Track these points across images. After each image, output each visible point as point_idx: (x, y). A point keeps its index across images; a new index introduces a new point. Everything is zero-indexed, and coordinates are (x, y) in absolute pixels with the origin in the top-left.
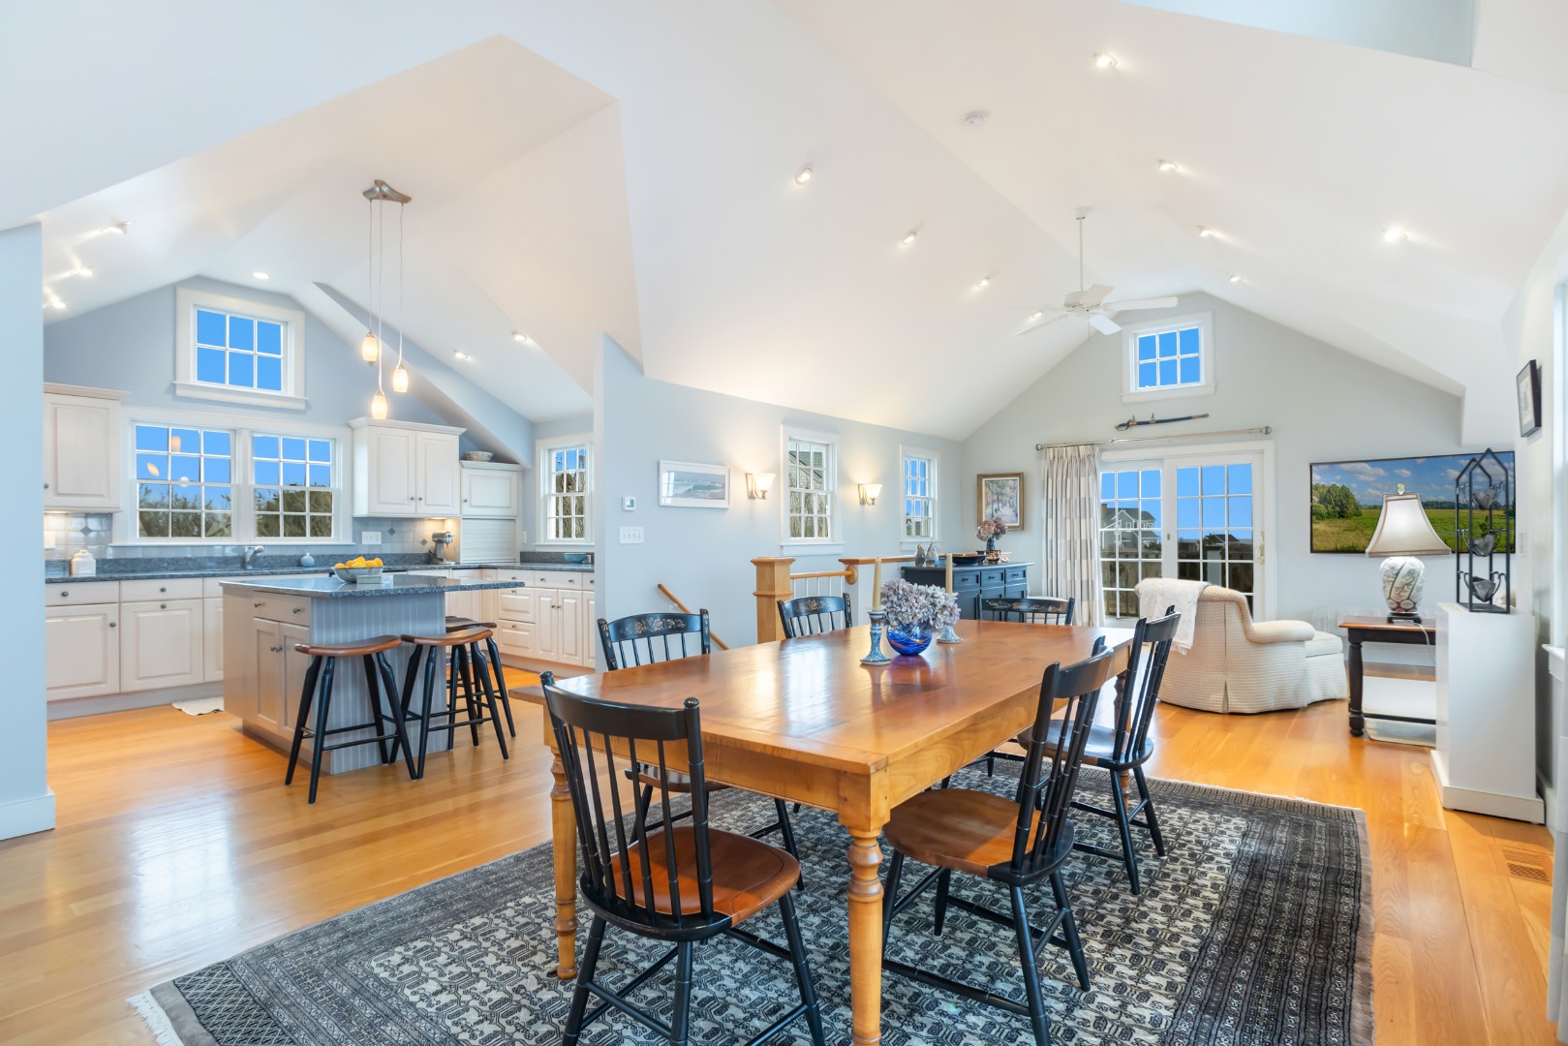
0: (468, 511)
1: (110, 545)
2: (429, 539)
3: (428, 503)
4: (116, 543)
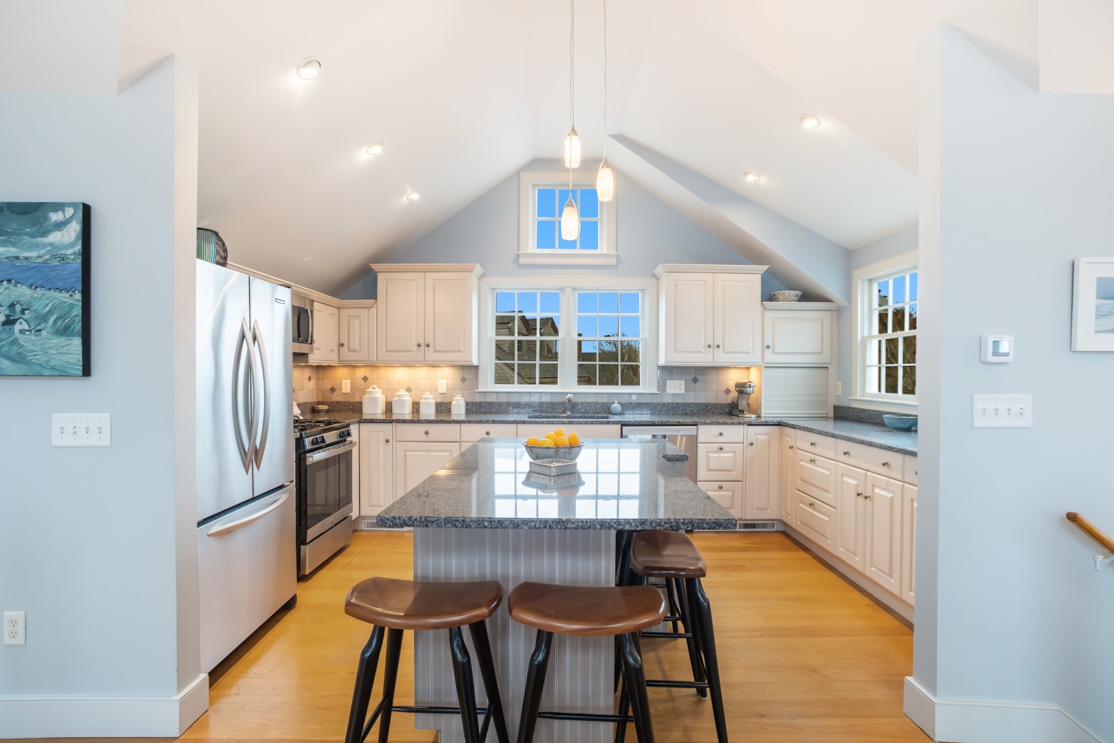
0: (770, 358)
1: (476, 391)
2: (732, 388)
3: (726, 351)
4: (480, 390)
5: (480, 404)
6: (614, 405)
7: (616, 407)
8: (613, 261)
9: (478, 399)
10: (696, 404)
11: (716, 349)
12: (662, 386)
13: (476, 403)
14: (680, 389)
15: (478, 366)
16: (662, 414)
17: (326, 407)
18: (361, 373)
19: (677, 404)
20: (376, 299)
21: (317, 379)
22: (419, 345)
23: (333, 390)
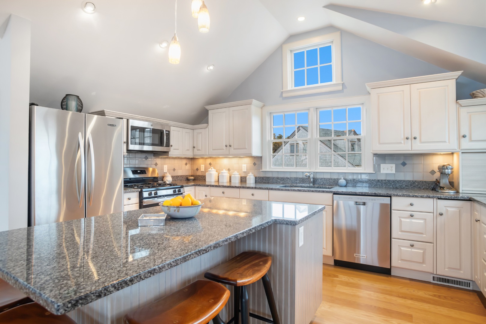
1: (261, 170)
2: (436, 170)
3: (422, 141)
4: (263, 170)
5: (263, 178)
6: (340, 180)
7: (342, 182)
8: (340, 88)
9: (262, 175)
10: (404, 181)
11: (413, 140)
12: (377, 168)
13: (261, 177)
14: (392, 170)
15: (261, 157)
16: (377, 187)
17: (192, 178)
18: (209, 161)
19: (389, 181)
20: (208, 123)
21: (192, 164)
22: (226, 146)
23: (197, 169)
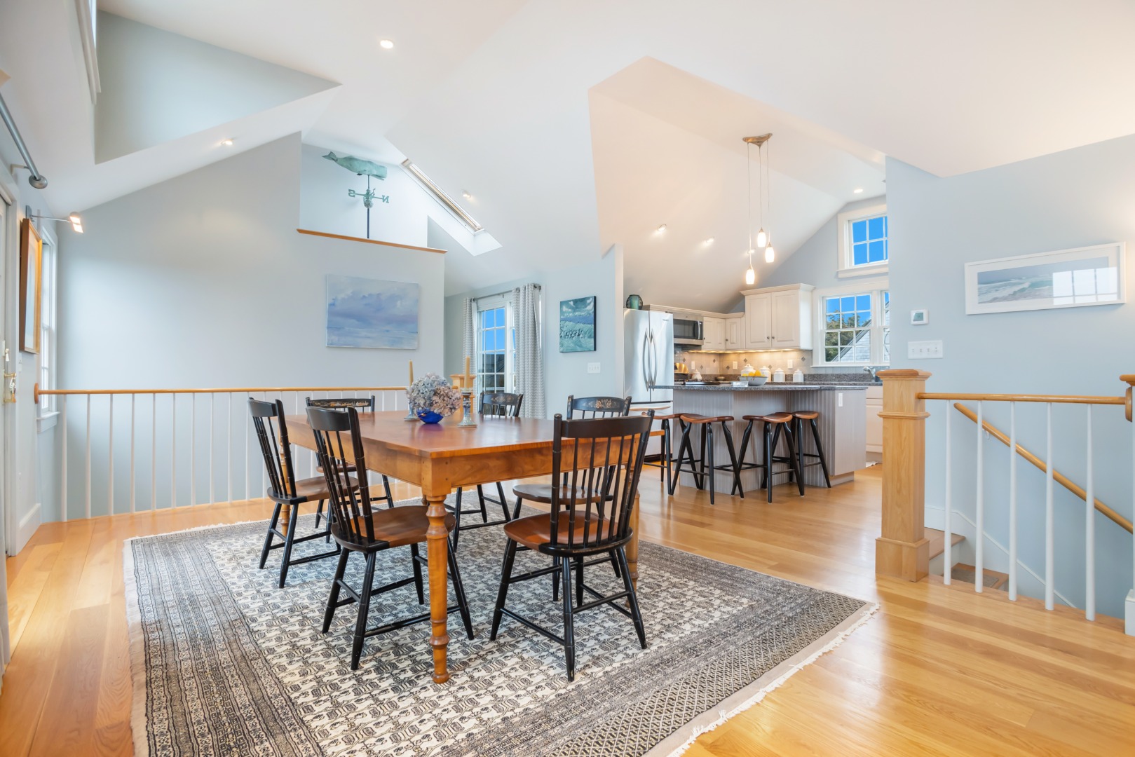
1: (811, 366)
4: (814, 366)
5: (814, 375)
9: (813, 372)
13: (811, 375)
15: (812, 350)
17: (723, 378)
18: (743, 357)
20: (744, 311)
21: (720, 361)
22: (768, 338)
23: (728, 367)
